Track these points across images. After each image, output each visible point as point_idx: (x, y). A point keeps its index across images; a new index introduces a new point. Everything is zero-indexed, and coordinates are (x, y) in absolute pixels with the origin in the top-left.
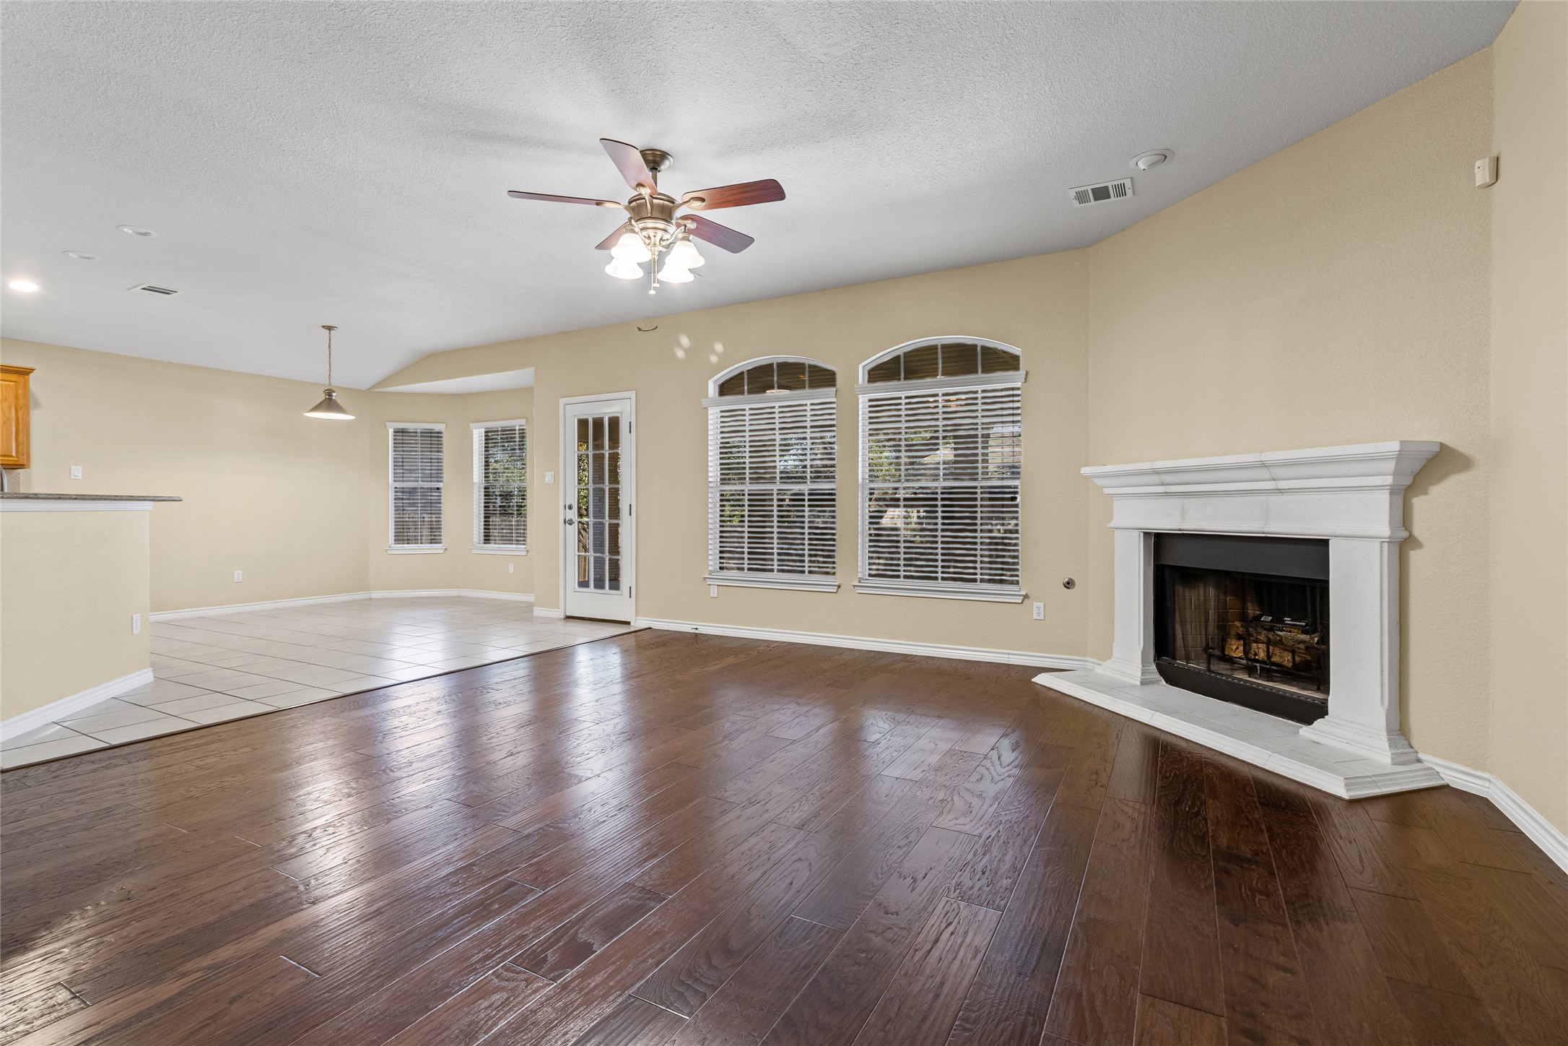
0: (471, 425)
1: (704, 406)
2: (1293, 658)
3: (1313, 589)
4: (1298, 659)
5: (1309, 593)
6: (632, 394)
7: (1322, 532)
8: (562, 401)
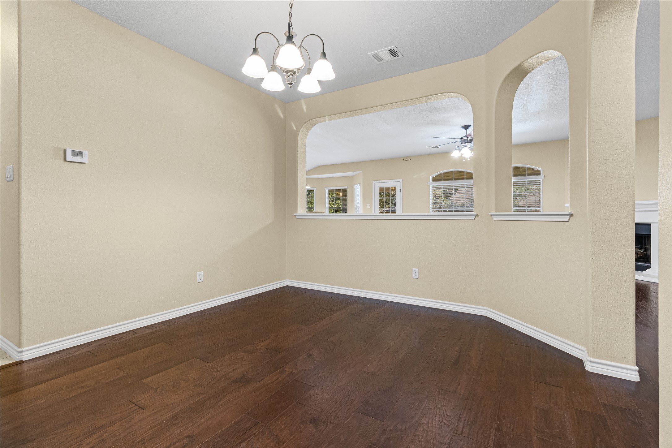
0: (325, 188)
1: (429, 184)
2: (638, 256)
3: (645, 237)
4: (639, 256)
5: (643, 238)
6: (401, 180)
7: (649, 222)
8: (374, 182)
